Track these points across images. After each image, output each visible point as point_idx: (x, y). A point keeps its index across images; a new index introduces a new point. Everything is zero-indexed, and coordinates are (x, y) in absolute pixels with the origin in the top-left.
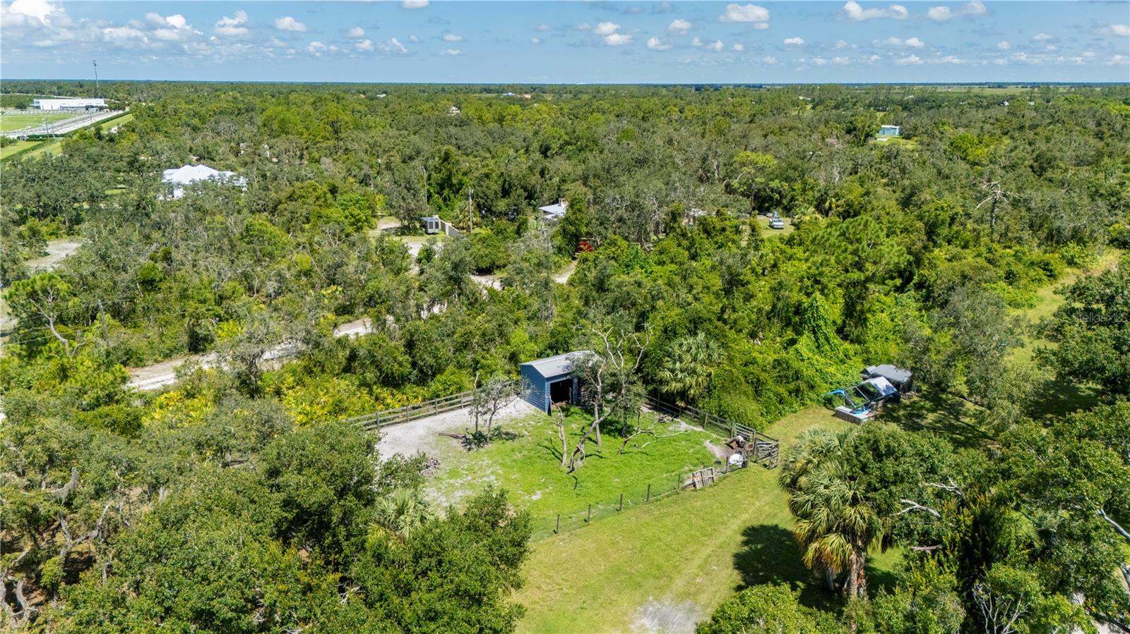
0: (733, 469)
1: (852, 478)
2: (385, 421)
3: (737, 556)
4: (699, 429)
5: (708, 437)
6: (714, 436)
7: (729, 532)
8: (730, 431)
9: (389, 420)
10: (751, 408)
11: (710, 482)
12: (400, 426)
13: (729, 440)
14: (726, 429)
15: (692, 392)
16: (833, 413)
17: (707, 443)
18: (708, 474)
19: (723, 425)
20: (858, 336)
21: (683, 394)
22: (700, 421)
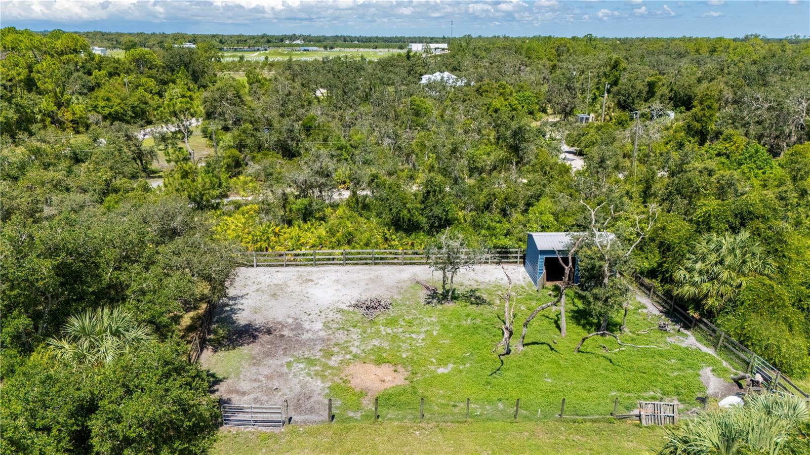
2: (381, 259)
4: (710, 351)
5: (712, 363)
6: (725, 364)
8: (748, 364)
9: (386, 259)
12: (394, 267)
13: (741, 374)
14: (744, 361)
15: (710, 301)
17: (707, 372)
19: (742, 355)
21: (697, 302)
22: (714, 341)
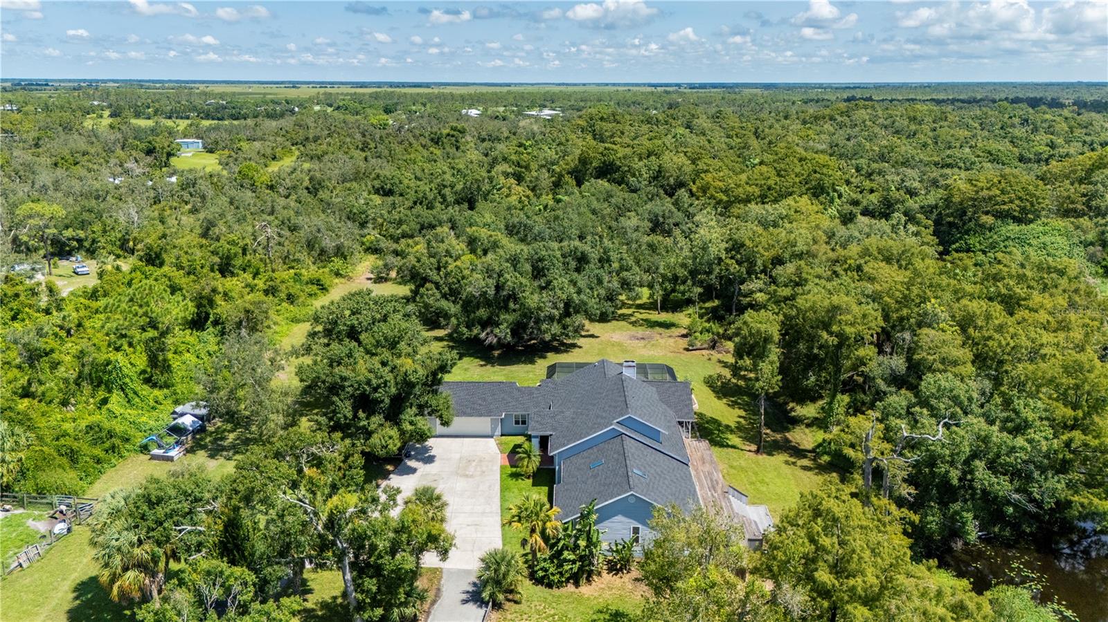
0: (59, 537)
1: (136, 527)
3: (69, 612)
4: (21, 511)
5: (29, 516)
6: (36, 513)
7: (60, 595)
8: (51, 504)
10: (69, 477)
11: (37, 557)
13: (52, 512)
14: (47, 503)
15: (5, 479)
16: (149, 457)
17: (30, 522)
18: (32, 552)
19: (44, 501)
20: (165, 382)
22: (21, 503)
